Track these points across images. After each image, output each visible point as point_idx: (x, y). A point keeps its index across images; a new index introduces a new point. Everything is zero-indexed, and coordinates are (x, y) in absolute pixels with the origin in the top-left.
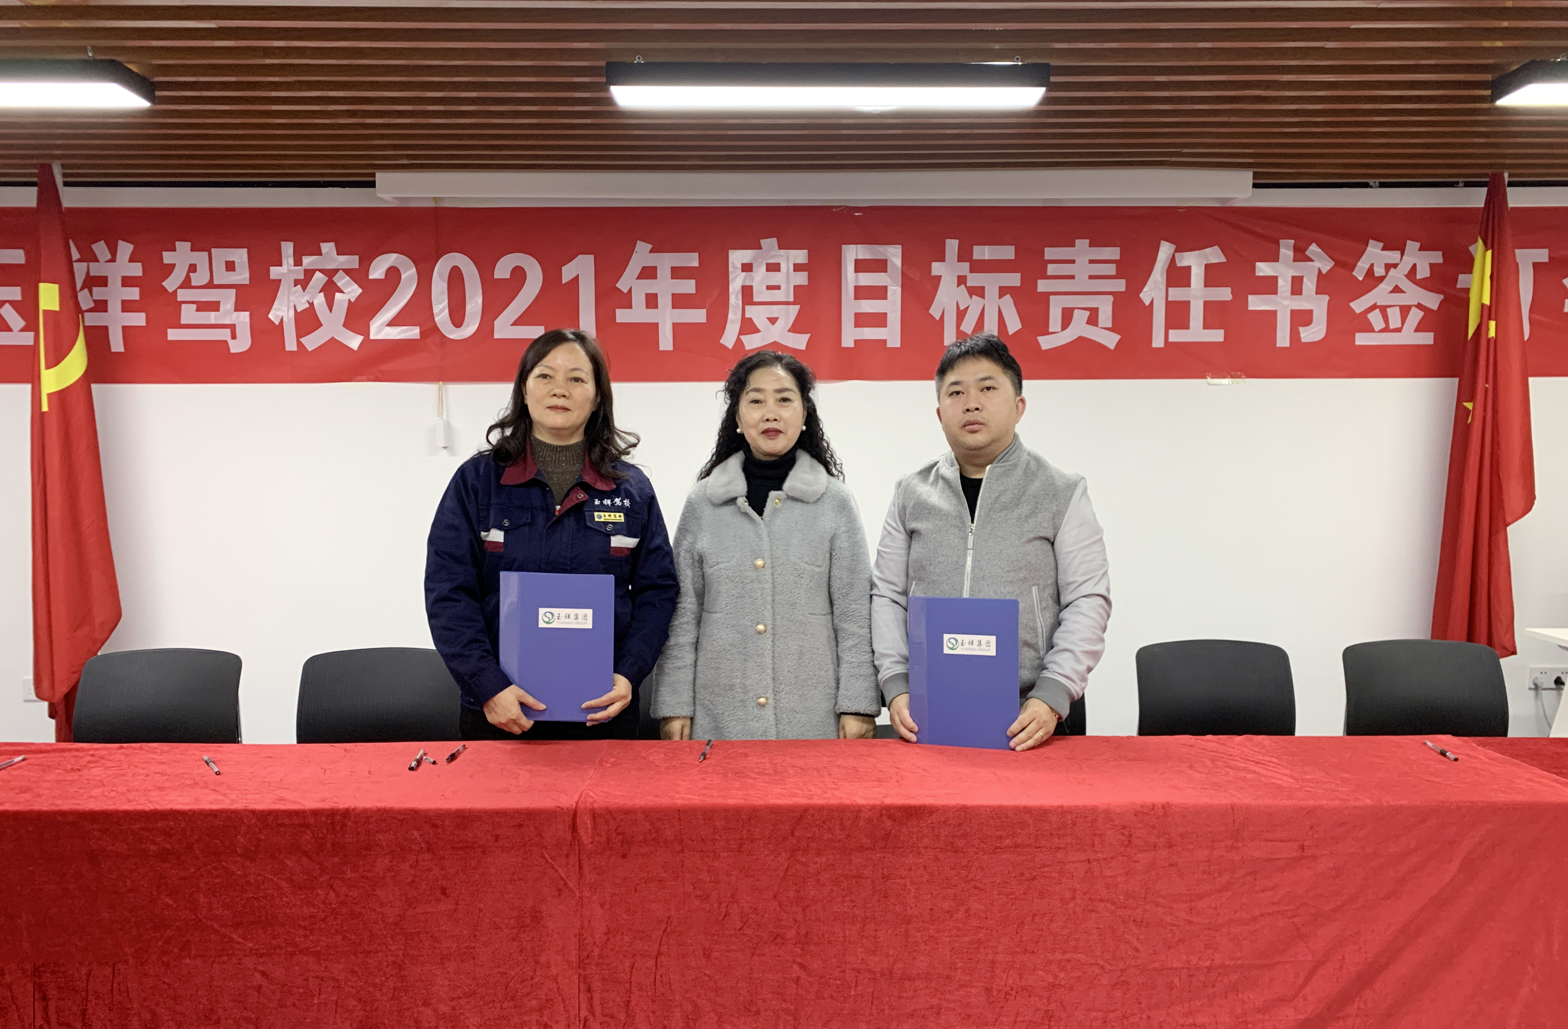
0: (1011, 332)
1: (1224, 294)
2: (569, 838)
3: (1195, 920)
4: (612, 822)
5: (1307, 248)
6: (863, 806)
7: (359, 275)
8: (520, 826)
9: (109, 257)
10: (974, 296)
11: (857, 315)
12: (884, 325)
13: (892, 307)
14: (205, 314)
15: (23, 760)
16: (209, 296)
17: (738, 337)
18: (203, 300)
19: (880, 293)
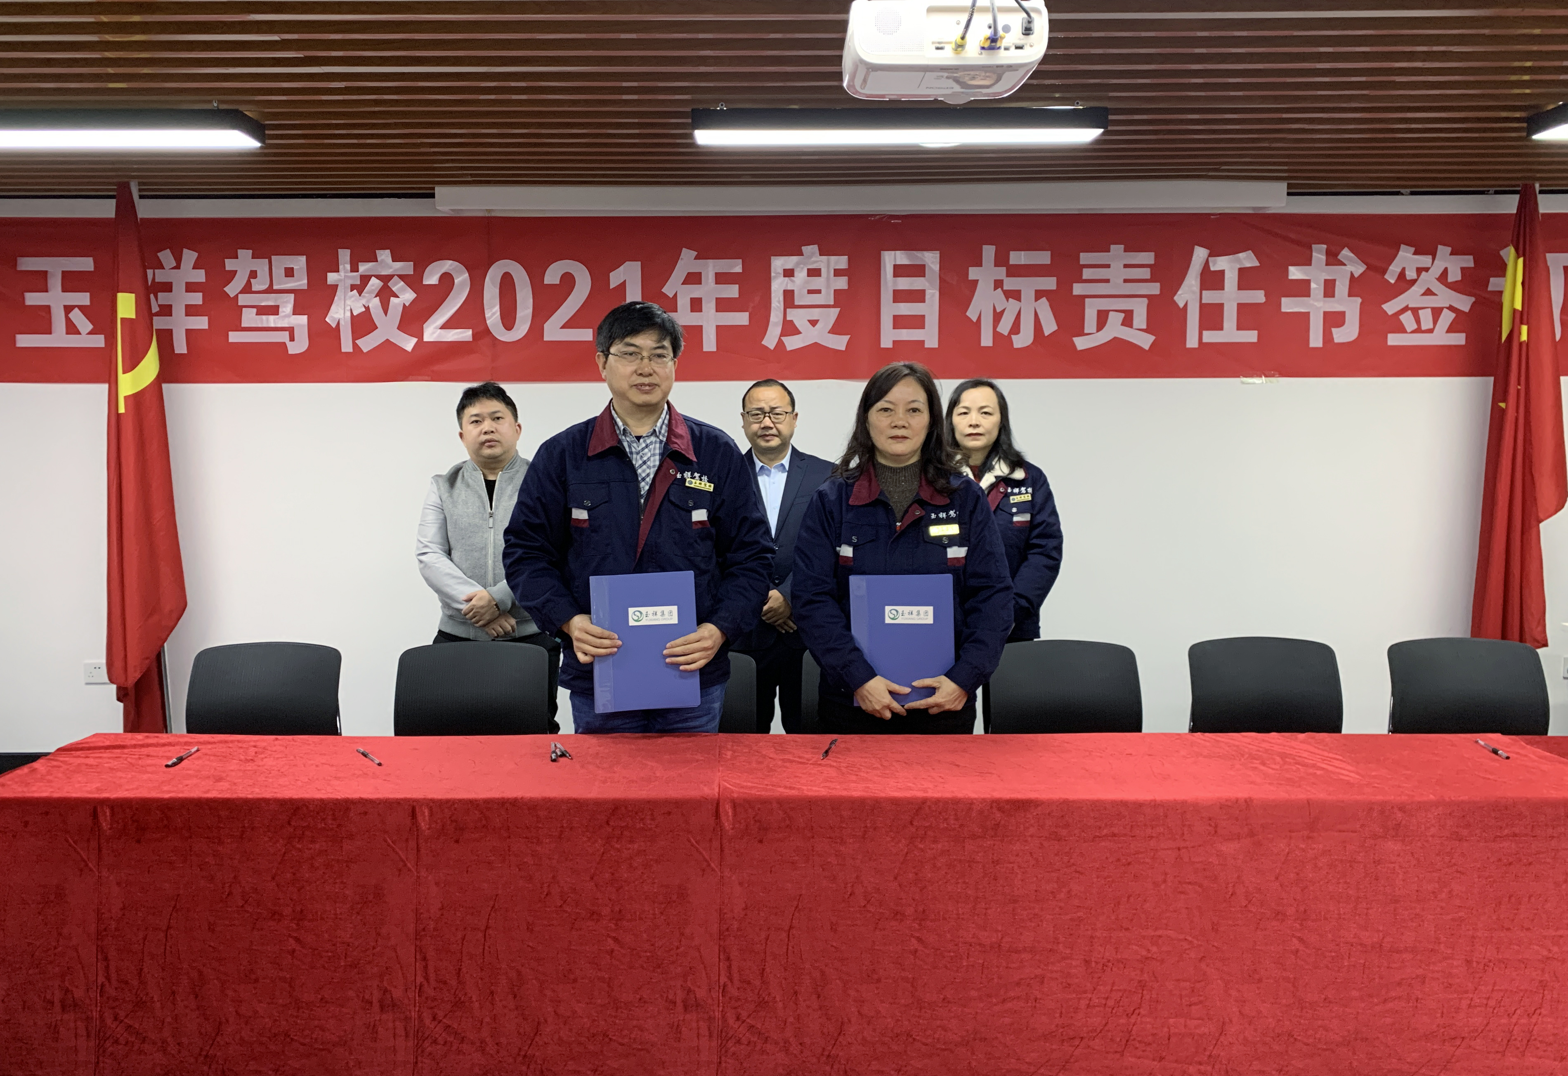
0: (1047, 333)
1: (1258, 297)
2: (713, 825)
4: (750, 811)
5: (1340, 253)
6: (975, 799)
7: (413, 281)
8: (669, 813)
9: (175, 264)
10: (1010, 299)
11: (895, 317)
12: (922, 326)
13: (930, 309)
14: (264, 317)
15: (198, 750)
16: (269, 300)
17: (780, 338)
18: (263, 304)
19: (918, 296)
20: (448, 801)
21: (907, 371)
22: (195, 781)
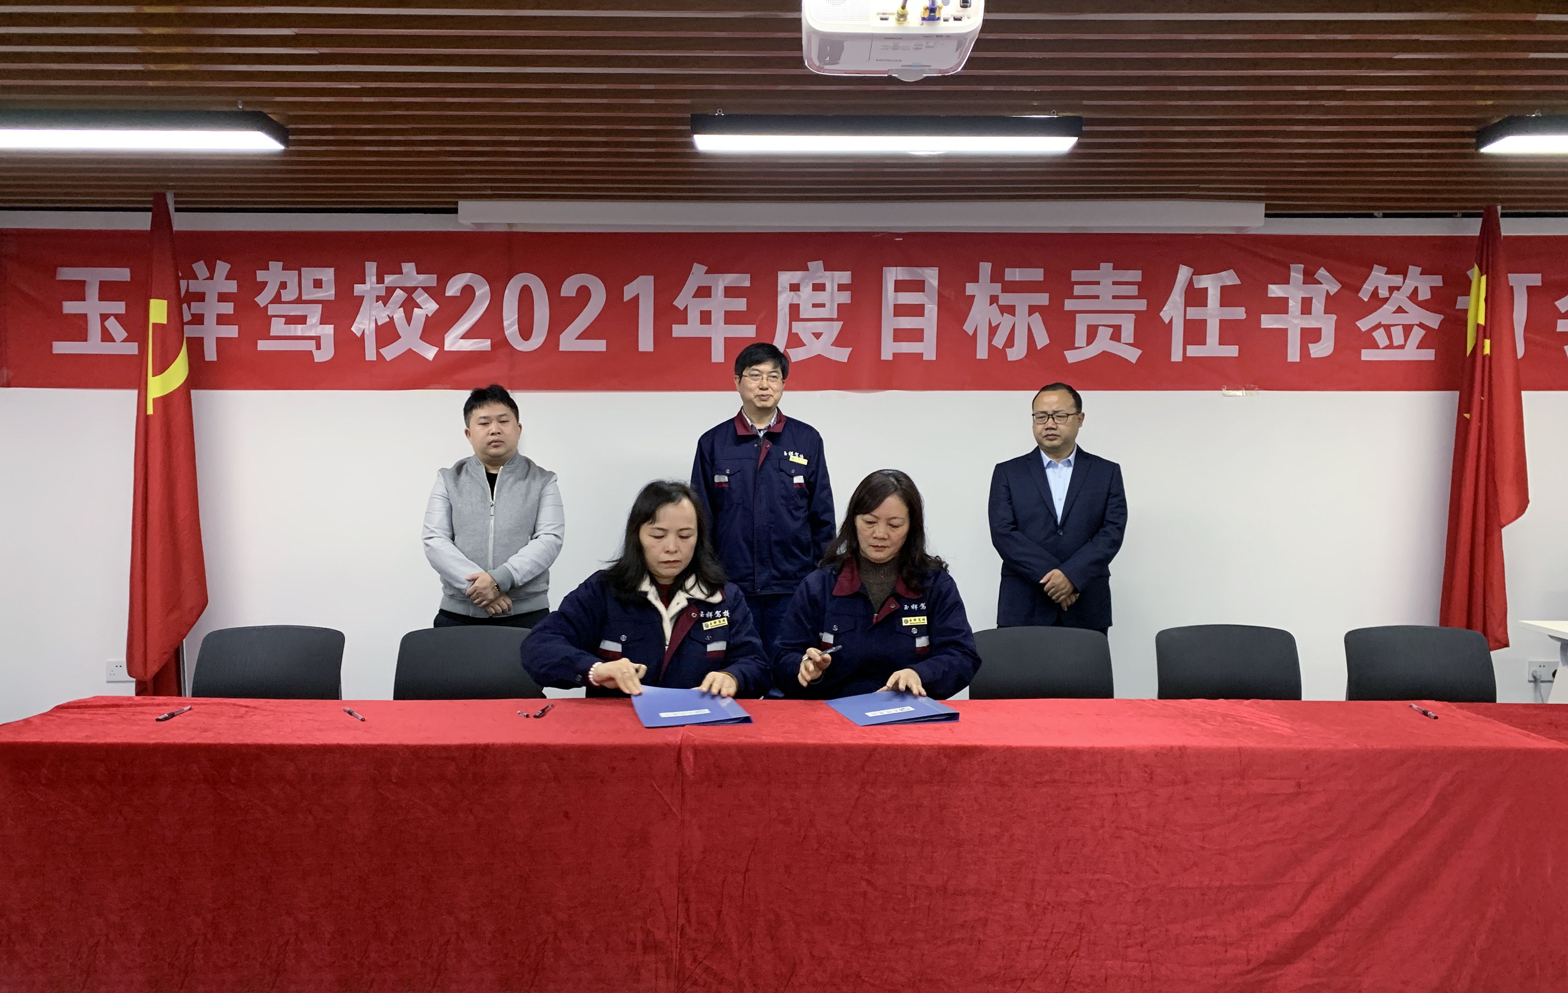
0: (1039, 346)
1: (1239, 313)
2: (675, 769)
3: (1207, 846)
4: (711, 756)
5: (1316, 272)
6: (924, 746)
7: (436, 293)
8: (633, 759)
9: (208, 275)
10: (1005, 314)
11: (896, 330)
12: (921, 339)
13: (929, 322)
14: (292, 326)
15: (190, 709)
16: (297, 310)
18: (291, 314)
19: (917, 310)
20: (422, 747)
22: (183, 731)
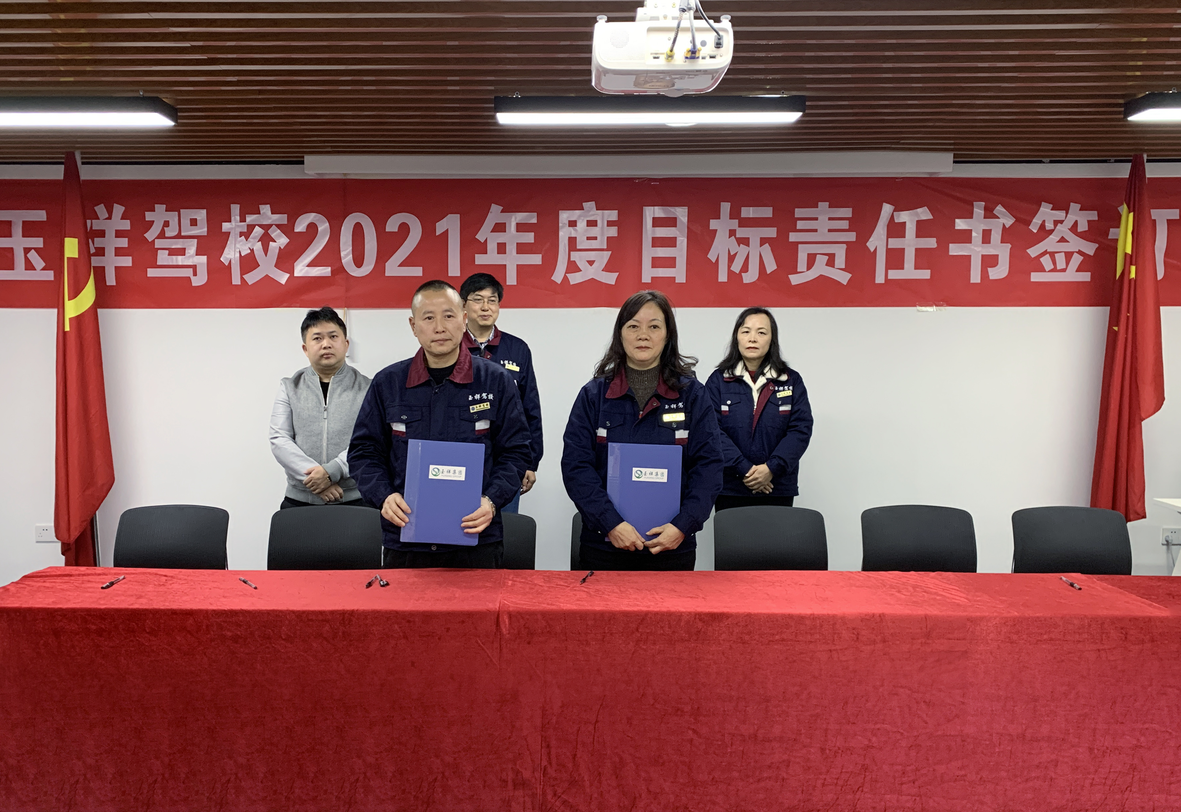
0: (769, 272)
1: (931, 243)
2: (495, 631)
4: (521, 620)
5: (995, 209)
7: (287, 229)
8: (463, 622)
9: (107, 216)
10: (741, 245)
11: (654, 259)
12: (674, 266)
13: (680, 252)
14: (174, 257)
15: (124, 578)
16: (178, 244)
17: (565, 275)
18: (173, 247)
19: (671, 242)
20: (304, 612)
21: (649, 297)
22: (123, 598)
